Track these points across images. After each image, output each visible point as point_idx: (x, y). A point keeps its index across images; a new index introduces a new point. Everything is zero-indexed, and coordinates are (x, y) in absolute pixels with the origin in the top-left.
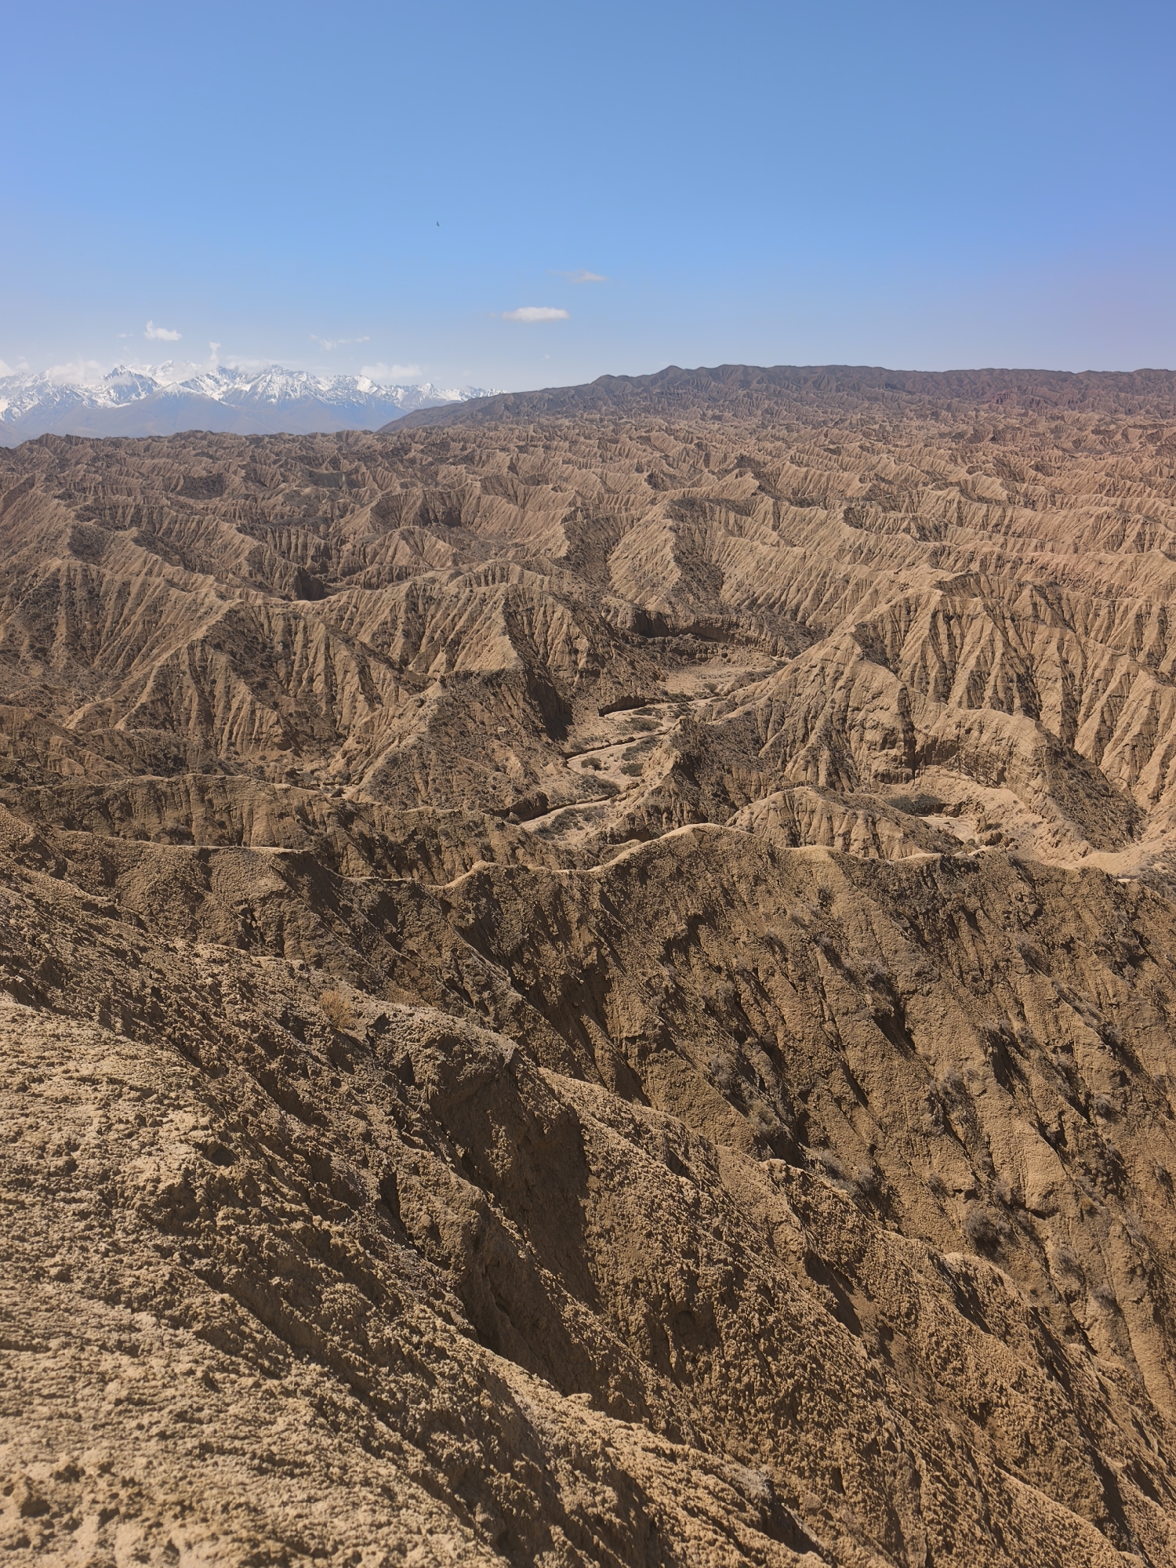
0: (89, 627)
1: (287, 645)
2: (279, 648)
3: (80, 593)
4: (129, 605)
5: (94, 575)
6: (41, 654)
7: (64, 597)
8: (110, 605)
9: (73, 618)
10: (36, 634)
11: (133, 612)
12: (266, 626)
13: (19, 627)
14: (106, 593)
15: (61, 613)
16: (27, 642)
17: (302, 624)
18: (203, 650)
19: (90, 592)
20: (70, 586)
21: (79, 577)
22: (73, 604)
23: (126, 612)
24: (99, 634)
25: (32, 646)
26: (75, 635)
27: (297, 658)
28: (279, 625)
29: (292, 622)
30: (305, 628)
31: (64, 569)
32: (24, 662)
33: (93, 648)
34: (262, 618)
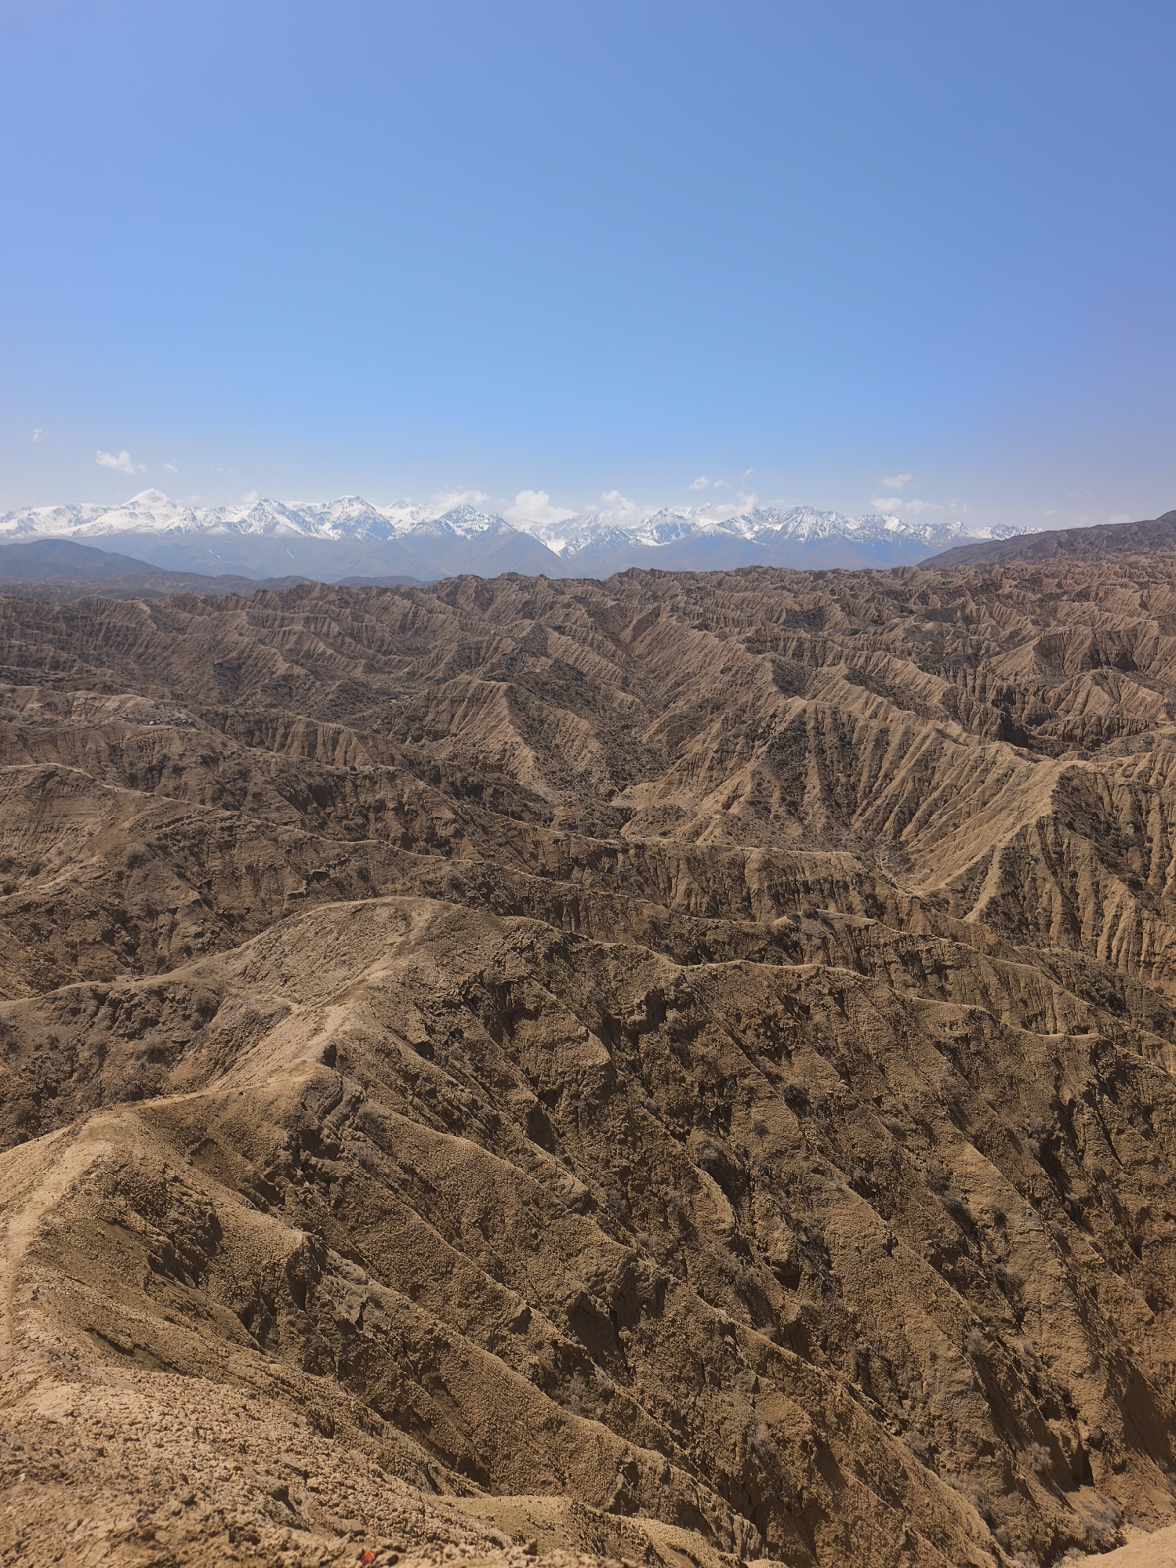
0: (843, 780)
1: (1139, 828)
2: (1129, 831)
3: (831, 739)
4: (889, 756)
5: (845, 719)
6: (794, 808)
7: (812, 743)
8: (866, 753)
9: (824, 769)
10: (785, 784)
11: (895, 765)
12: (1106, 800)
13: (767, 774)
14: (860, 741)
15: (811, 761)
16: (777, 794)
17: (1156, 801)
18: (1056, 831)
19: (841, 739)
20: (819, 732)
21: (828, 721)
22: (823, 751)
23: (886, 765)
24: (854, 788)
25: (783, 799)
26: (829, 789)
27: (1156, 846)
28: (1125, 801)
29: (1141, 796)
30: (1161, 805)
31: (810, 710)
32: (777, 817)
33: (848, 805)
34: (1100, 789)
